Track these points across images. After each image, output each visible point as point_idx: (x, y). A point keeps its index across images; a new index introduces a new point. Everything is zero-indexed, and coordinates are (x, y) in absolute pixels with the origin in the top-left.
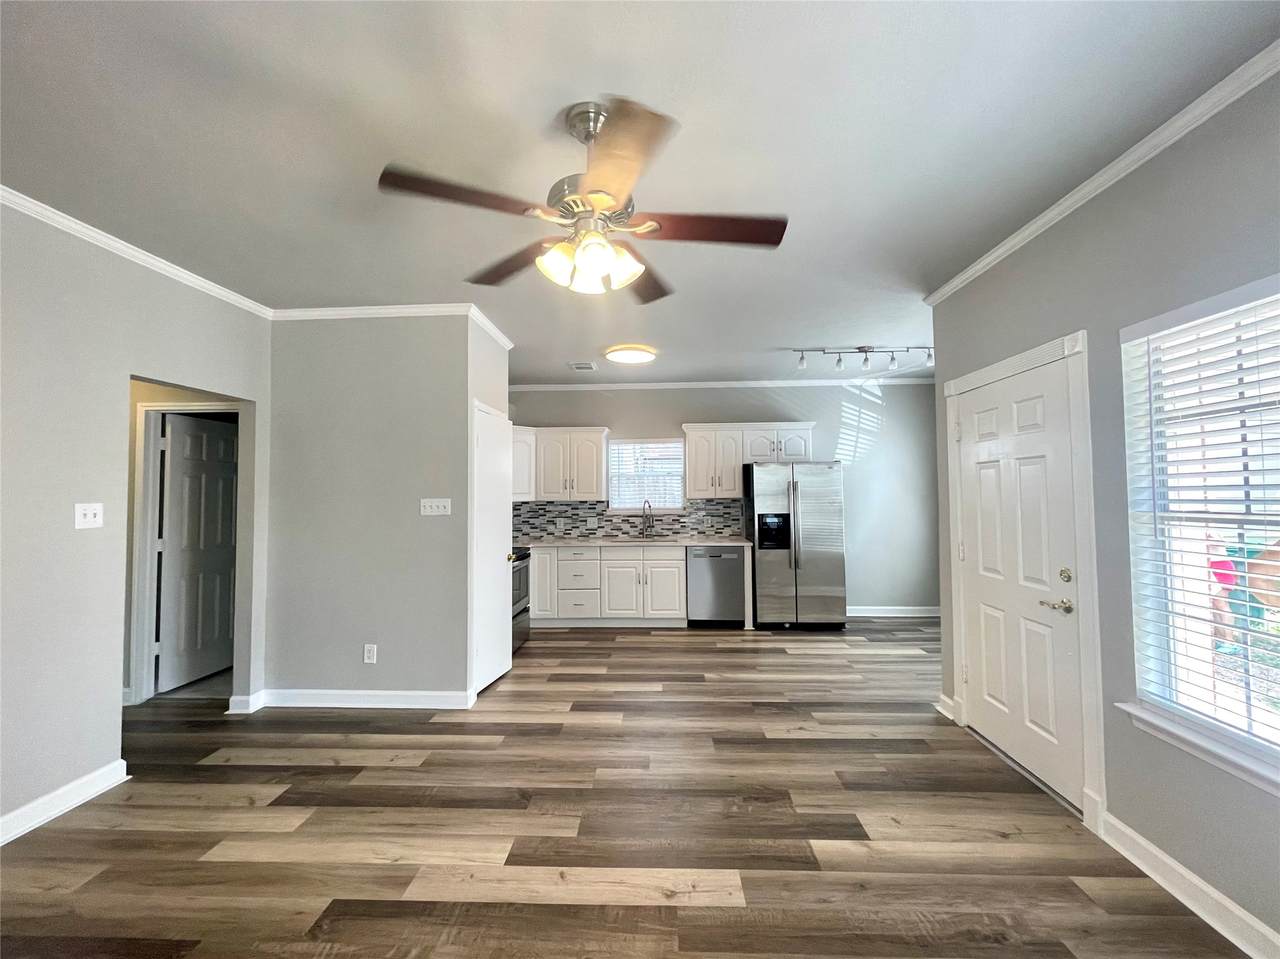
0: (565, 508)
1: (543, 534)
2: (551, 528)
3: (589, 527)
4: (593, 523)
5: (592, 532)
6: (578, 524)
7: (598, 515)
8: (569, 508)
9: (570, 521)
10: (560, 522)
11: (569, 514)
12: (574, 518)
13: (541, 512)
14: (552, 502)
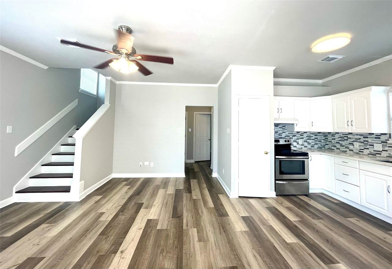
0: (359, 137)
1: (346, 150)
2: (351, 147)
3: (375, 149)
4: (378, 147)
5: (379, 153)
6: (368, 147)
7: (382, 142)
8: (362, 137)
9: (362, 144)
10: (357, 145)
11: (362, 140)
12: (365, 143)
13: (346, 138)
14: (352, 133)
